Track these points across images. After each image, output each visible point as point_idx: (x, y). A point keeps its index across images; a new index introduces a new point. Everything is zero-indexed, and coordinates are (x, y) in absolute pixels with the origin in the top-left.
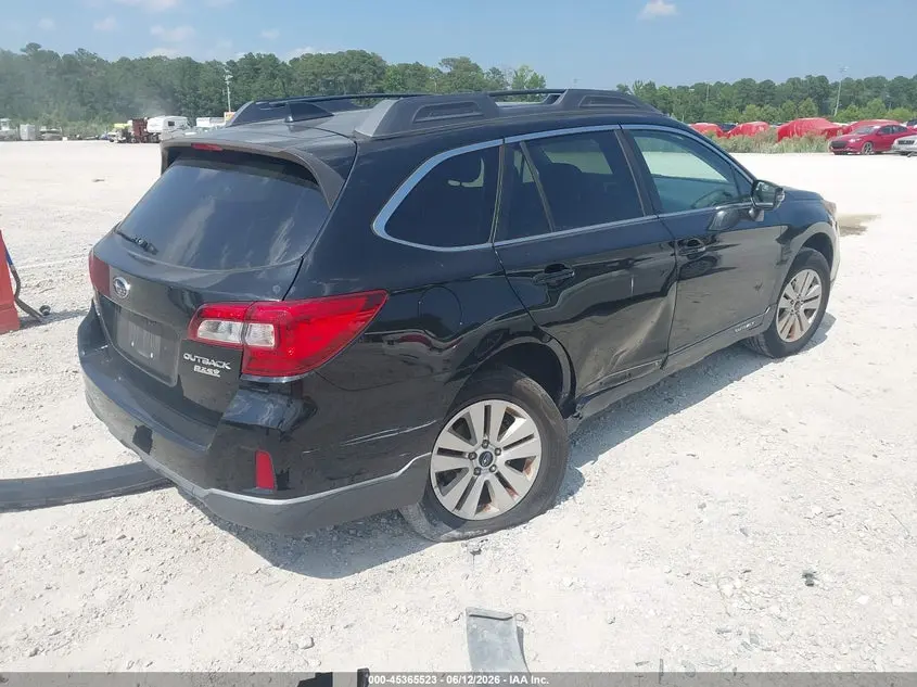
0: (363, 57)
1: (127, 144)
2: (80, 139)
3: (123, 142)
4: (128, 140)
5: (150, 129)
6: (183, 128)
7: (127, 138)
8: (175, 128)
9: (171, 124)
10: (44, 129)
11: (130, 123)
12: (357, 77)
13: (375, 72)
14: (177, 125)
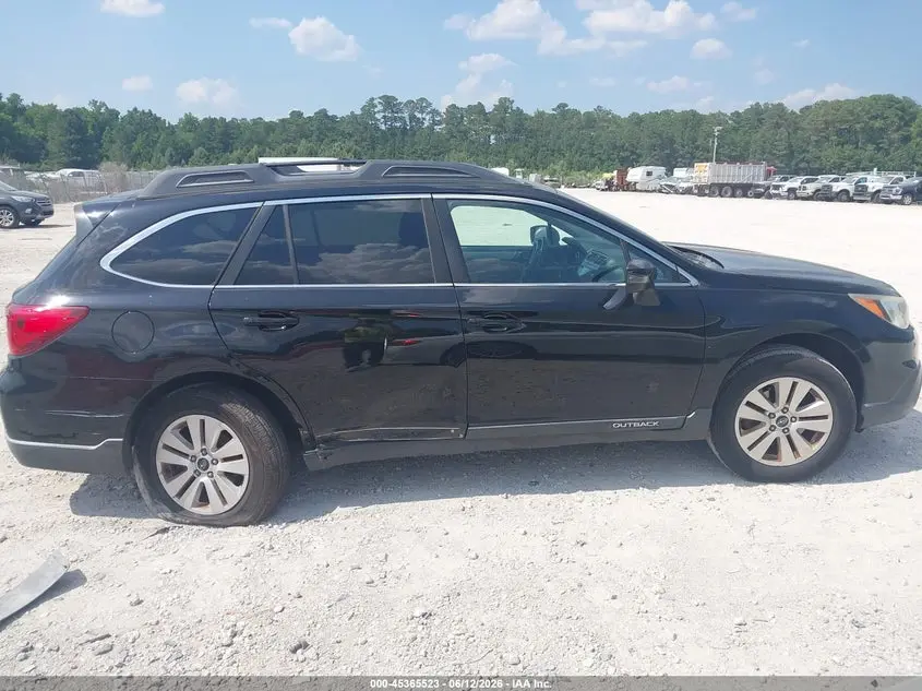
0: (891, 101)
1: (608, 192)
2: (575, 187)
3: (606, 190)
4: (609, 189)
5: (629, 178)
6: (660, 178)
7: (609, 186)
8: (652, 177)
9: (649, 174)
10: (547, 178)
11: (615, 172)
12: (878, 124)
13: (901, 118)
14: (654, 175)
